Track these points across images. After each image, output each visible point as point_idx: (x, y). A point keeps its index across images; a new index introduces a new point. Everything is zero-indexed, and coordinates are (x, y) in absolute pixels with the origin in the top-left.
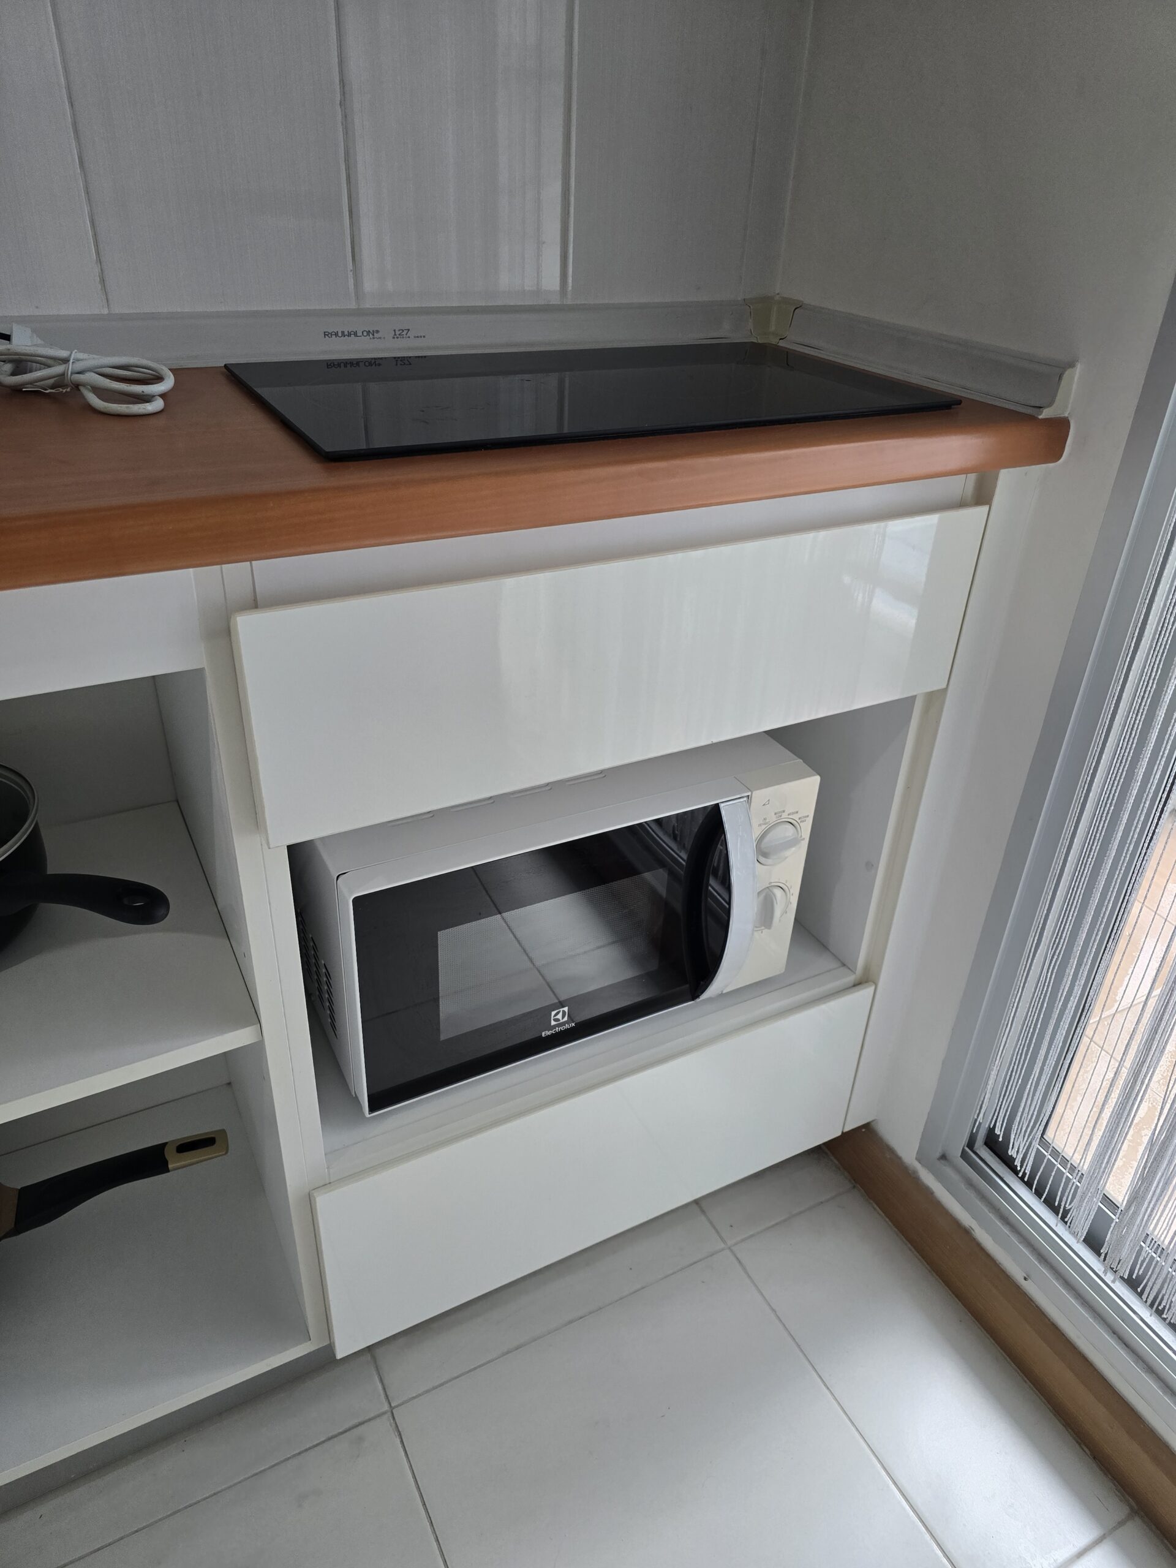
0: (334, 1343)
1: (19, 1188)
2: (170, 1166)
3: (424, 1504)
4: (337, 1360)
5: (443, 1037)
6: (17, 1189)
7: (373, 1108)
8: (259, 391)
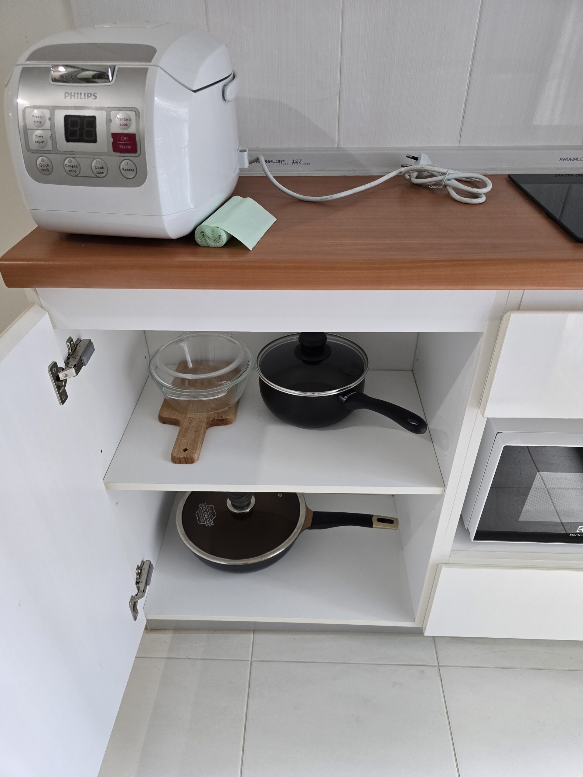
0: (425, 628)
1: (314, 511)
2: (374, 526)
3: (447, 714)
4: (424, 636)
5: (521, 519)
6: (313, 511)
7: (476, 538)
8: (522, 185)
